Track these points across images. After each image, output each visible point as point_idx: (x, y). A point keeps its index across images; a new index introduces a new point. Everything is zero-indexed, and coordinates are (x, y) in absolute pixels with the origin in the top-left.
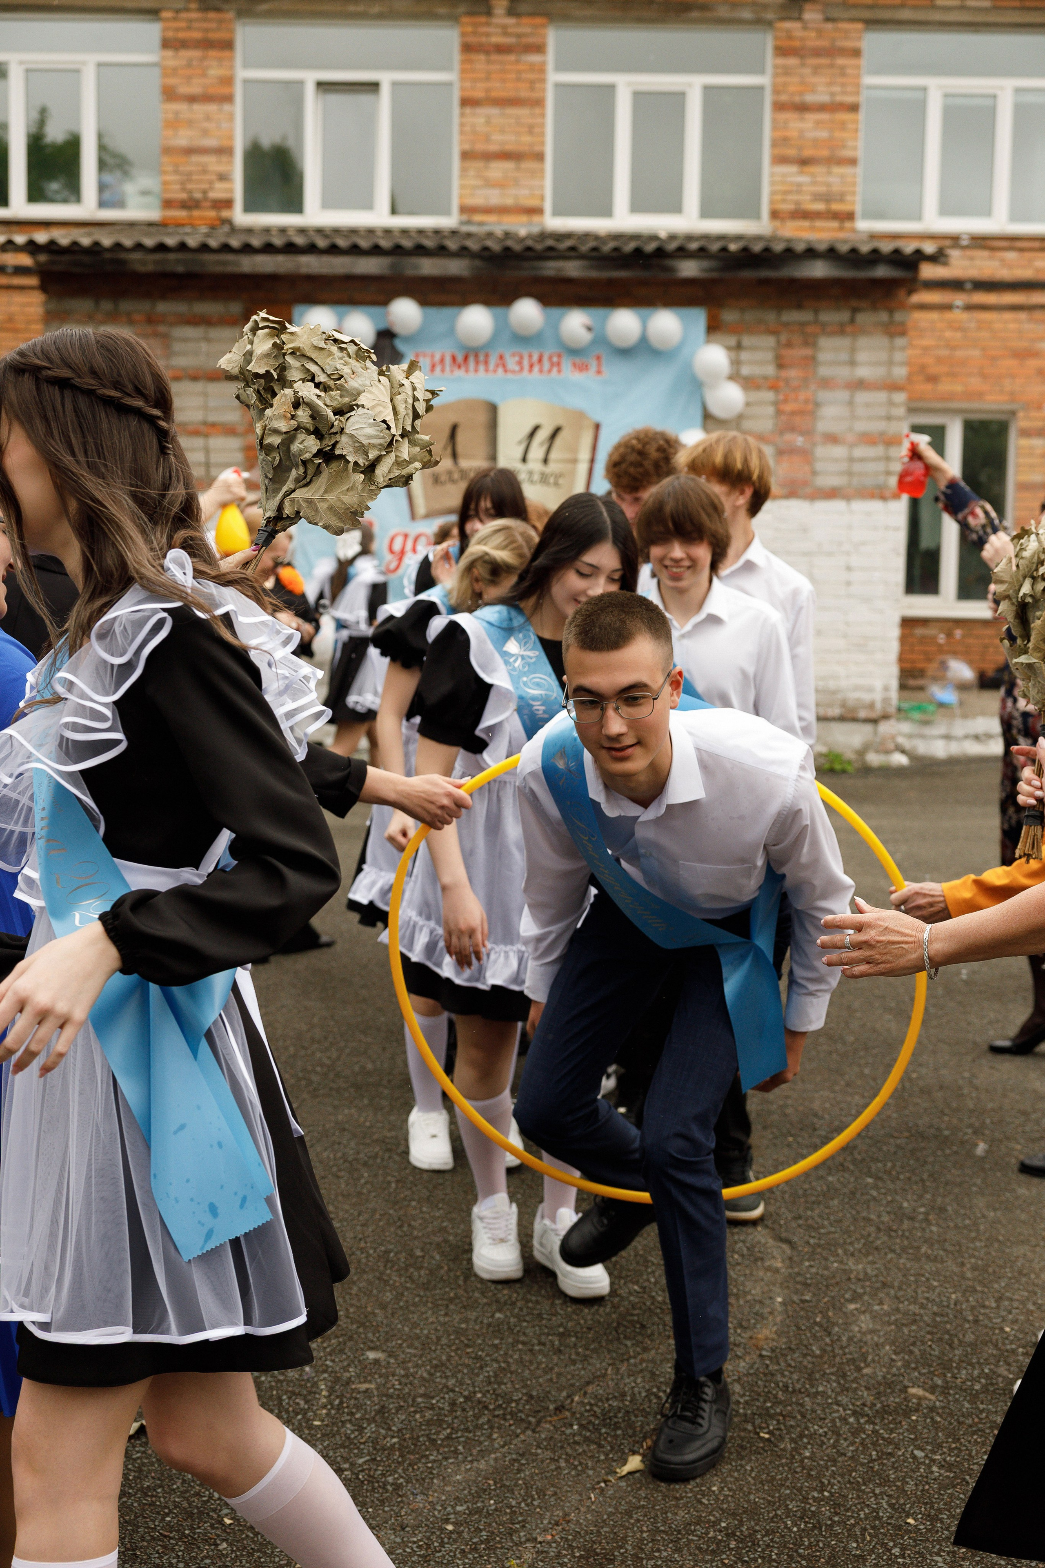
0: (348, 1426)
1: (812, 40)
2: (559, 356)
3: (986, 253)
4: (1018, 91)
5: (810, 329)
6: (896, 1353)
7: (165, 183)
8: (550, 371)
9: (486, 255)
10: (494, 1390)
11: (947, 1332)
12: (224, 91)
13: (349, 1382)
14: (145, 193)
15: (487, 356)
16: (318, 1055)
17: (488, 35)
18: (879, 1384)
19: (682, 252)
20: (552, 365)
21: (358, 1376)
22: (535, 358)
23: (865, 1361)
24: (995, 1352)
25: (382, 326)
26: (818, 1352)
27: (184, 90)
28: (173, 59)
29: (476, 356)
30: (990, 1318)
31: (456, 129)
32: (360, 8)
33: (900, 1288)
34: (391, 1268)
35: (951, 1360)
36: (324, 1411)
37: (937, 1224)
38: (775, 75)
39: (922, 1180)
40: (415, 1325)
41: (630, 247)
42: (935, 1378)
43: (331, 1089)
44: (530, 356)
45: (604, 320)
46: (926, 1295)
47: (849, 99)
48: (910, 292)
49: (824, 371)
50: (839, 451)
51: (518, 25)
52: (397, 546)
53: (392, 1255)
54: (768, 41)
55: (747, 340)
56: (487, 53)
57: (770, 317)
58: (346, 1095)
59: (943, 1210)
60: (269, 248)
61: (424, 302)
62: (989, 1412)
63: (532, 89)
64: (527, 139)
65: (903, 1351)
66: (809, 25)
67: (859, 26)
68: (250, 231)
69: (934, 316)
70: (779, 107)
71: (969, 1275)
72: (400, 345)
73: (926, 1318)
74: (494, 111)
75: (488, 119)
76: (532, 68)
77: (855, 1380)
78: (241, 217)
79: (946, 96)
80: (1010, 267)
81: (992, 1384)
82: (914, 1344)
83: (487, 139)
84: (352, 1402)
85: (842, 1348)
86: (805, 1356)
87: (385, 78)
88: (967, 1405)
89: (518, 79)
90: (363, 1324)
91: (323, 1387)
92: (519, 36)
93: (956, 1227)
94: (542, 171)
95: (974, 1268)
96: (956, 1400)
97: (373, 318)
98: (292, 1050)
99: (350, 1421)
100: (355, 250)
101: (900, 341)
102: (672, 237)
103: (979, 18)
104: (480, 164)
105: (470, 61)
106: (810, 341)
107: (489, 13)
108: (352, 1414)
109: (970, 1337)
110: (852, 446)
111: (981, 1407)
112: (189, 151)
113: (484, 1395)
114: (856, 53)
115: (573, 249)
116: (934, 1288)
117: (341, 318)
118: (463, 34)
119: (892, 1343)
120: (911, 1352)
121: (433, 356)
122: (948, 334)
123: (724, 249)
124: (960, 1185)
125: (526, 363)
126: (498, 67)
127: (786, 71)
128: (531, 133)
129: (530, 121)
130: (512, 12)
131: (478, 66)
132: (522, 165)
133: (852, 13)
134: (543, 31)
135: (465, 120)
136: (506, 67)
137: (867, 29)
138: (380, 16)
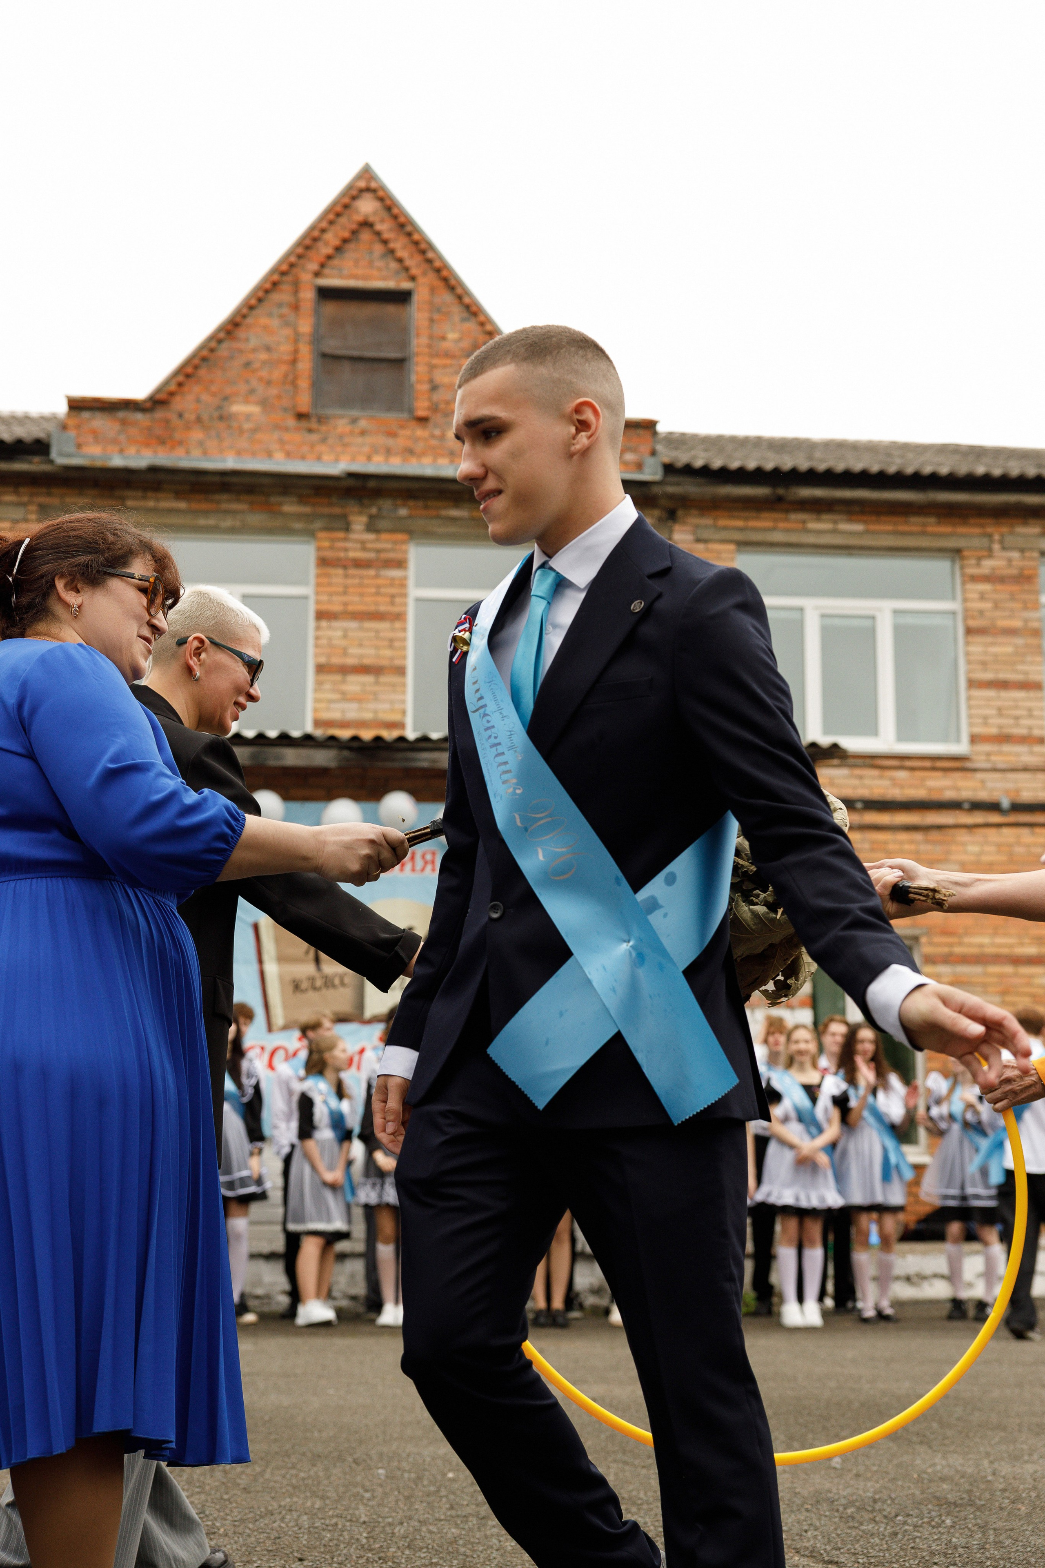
3: (875, 772)
4: (896, 612)
8: (423, 870)
17: (346, 550)
20: (426, 863)
31: (311, 642)
32: (211, 522)
51: (377, 540)
56: (345, 567)
63: (392, 603)
64: (388, 653)
67: (732, 547)
74: (353, 625)
75: (346, 631)
76: (392, 582)
79: (823, 616)
80: (902, 787)
83: (345, 654)
89: (378, 594)
92: (378, 551)
94: (404, 685)
103: (852, 541)
104: (338, 678)
105: (328, 575)
107: (347, 529)
118: (319, 549)
126: (357, 581)
128: (391, 647)
129: (390, 635)
130: (371, 528)
131: (334, 580)
132: (383, 679)
133: (723, 535)
134: (404, 547)
135: (321, 633)
136: (366, 581)
137: (739, 551)
138: (232, 531)
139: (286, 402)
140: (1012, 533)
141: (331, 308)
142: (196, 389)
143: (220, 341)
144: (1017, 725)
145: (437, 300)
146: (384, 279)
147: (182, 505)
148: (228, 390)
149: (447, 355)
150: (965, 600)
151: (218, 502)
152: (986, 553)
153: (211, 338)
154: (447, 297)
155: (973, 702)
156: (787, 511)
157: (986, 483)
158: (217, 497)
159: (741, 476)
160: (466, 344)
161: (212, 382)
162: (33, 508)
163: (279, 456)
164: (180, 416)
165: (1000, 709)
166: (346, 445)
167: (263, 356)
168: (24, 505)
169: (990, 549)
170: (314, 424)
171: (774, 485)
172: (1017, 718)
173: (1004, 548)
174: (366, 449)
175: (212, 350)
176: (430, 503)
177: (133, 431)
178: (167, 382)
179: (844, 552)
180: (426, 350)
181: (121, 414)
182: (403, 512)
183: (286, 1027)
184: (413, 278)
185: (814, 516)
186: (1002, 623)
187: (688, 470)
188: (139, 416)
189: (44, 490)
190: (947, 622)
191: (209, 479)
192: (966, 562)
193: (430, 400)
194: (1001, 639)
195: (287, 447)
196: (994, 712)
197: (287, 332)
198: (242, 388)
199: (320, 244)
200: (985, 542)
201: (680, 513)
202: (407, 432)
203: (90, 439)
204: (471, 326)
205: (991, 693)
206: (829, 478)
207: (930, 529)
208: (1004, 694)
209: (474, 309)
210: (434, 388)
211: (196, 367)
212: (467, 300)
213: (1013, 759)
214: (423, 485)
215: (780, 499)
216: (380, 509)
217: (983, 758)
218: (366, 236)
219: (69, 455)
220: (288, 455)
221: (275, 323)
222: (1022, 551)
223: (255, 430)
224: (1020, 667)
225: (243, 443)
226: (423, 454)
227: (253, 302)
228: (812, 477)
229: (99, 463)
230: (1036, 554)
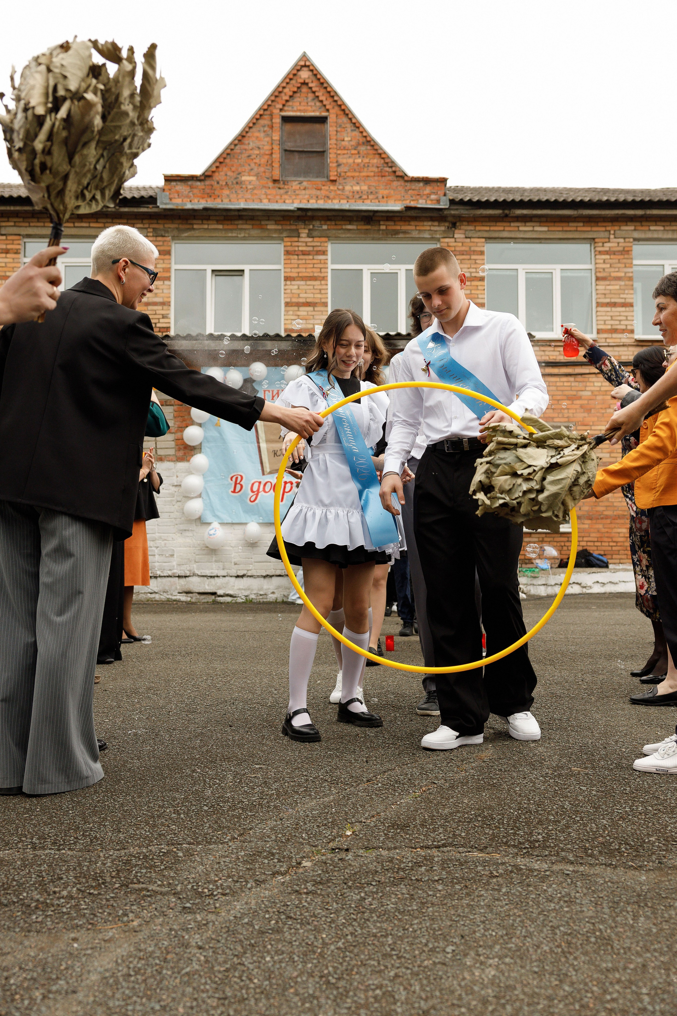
1: (460, 247)
4: (563, 270)
11: (589, 751)
12: (166, 275)
13: (245, 774)
18: (554, 767)
21: (250, 773)
23: (544, 761)
25: (246, 377)
31: (283, 291)
32: (234, 235)
35: (594, 759)
42: (586, 765)
47: (479, 275)
51: (313, 241)
52: (255, 489)
56: (298, 255)
61: (267, 365)
63: (320, 272)
64: (318, 296)
65: (565, 757)
66: (457, 240)
67: (483, 240)
72: (255, 386)
73: (576, 748)
74: (303, 283)
75: (299, 286)
76: (320, 262)
79: (527, 273)
83: (299, 297)
84: (246, 781)
86: (509, 760)
87: (247, 268)
88: (607, 773)
89: (314, 267)
90: (251, 757)
92: (313, 246)
96: (601, 771)
97: (242, 372)
99: (246, 787)
103: (542, 236)
104: (296, 308)
105: (290, 259)
107: (299, 237)
108: (247, 784)
114: (482, 253)
117: (225, 373)
118: (285, 246)
121: (273, 391)
126: (304, 261)
128: (320, 293)
129: (320, 287)
130: (309, 236)
131: (293, 261)
132: (316, 309)
133: (479, 234)
134: (326, 244)
135: (287, 287)
136: (308, 262)
137: (487, 242)
138: (244, 238)
139: (268, 175)
140: (620, 230)
141: (288, 127)
142: (225, 169)
143: (236, 145)
144: (620, 324)
145: (340, 121)
146: (314, 111)
147: (220, 227)
148: (240, 170)
149: (345, 149)
150: (596, 264)
151: (237, 225)
152: (607, 240)
153: (231, 144)
154: (345, 119)
155: (598, 314)
156: (510, 222)
157: (608, 205)
158: (236, 222)
159: (487, 204)
160: (353, 143)
161: (233, 166)
162: (149, 230)
163: (265, 201)
164: (218, 183)
165: (611, 316)
166: (298, 195)
167: (257, 152)
168: (146, 228)
169: (609, 238)
170: (281, 185)
171: (503, 209)
172: (620, 321)
173: (615, 238)
174: (307, 196)
175: (232, 150)
176: (337, 223)
177: (195, 191)
178: (211, 166)
179: (538, 241)
180: (335, 146)
181: (190, 183)
182: (325, 227)
183: (270, 473)
184: (328, 110)
185: (523, 224)
186: (614, 274)
187: (462, 202)
188: (198, 183)
189: (155, 221)
190: (588, 274)
191: (233, 213)
192: (596, 245)
193: (337, 171)
194: (613, 282)
195: (269, 197)
196: (609, 318)
197: (268, 139)
198: (247, 168)
199: (283, 94)
200: (606, 234)
201: (458, 224)
202: (327, 188)
203: (176, 195)
204: (356, 133)
205: (608, 309)
206: (531, 204)
207: (579, 229)
208: (614, 309)
209: (357, 125)
210: (339, 165)
211: (225, 158)
212: (354, 121)
213: (618, 340)
214: (334, 213)
215: (507, 216)
216: (314, 226)
217: (604, 340)
218: (304, 89)
219: (166, 204)
220: (269, 200)
221: (262, 135)
222: (624, 238)
223: (253, 189)
224: (622, 296)
225: (248, 196)
226: (334, 198)
227: (251, 125)
228: (522, 204)
229: (180, 207)
230: (631, 240)
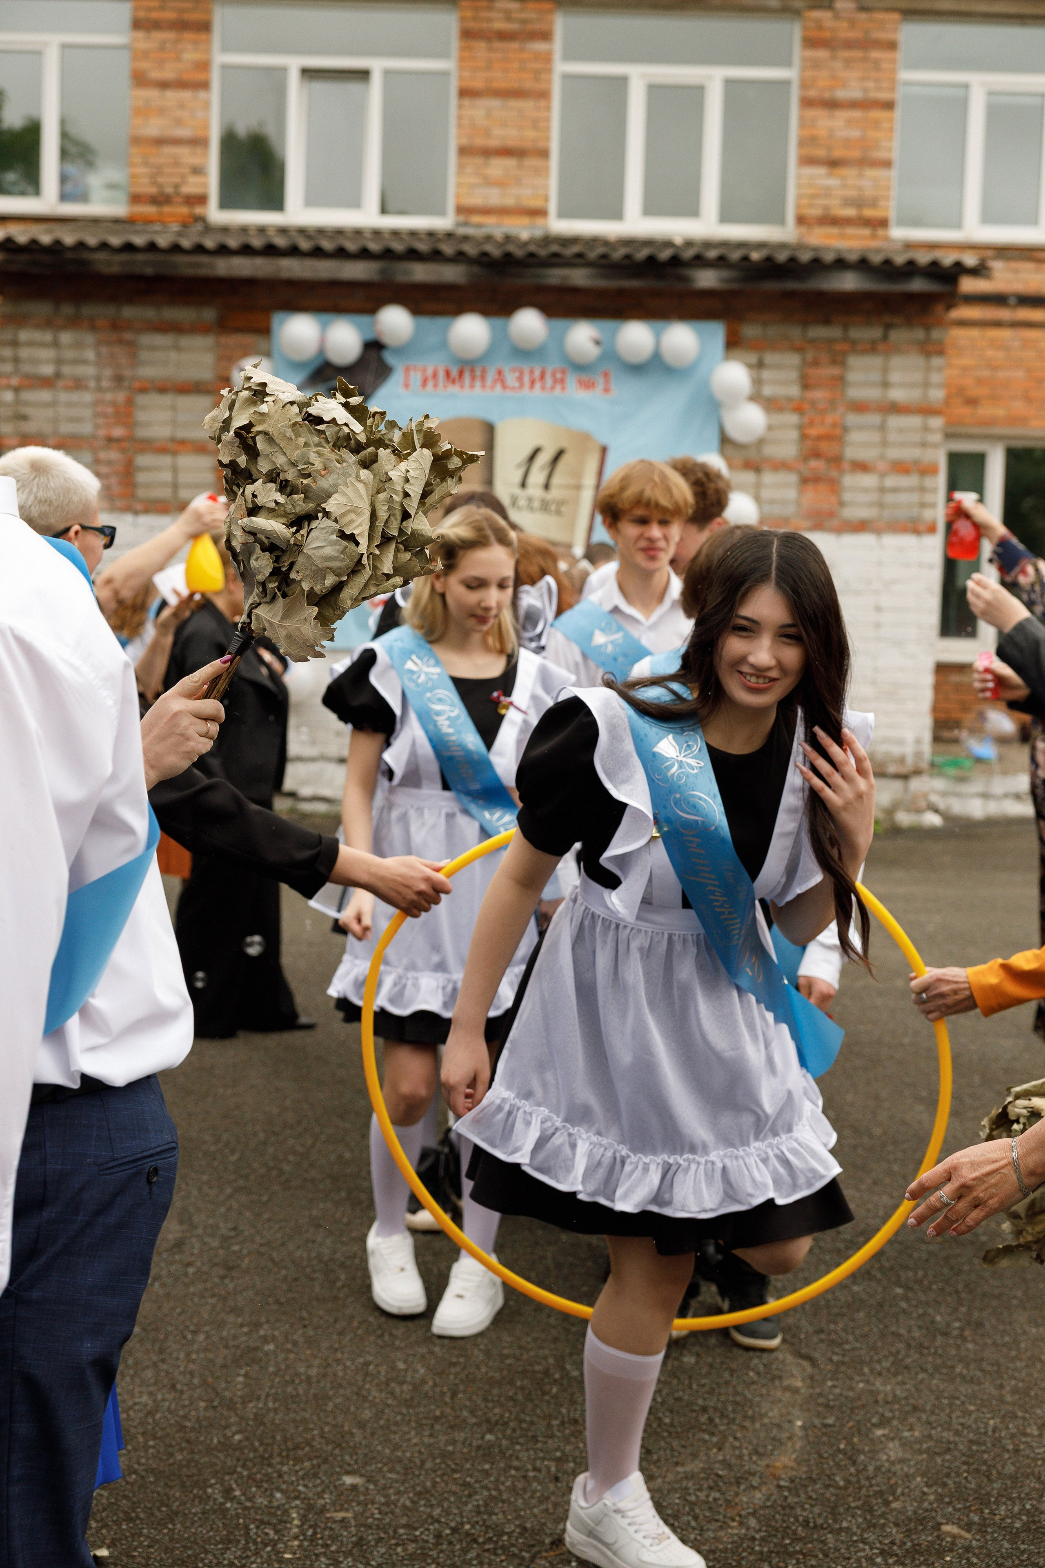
0: (323, 1559)
1: (844, 31)
2: (563, 372)
3: (1031, 266)
5: (838, 347)
6: (928, 1486)
7: (134, 176)
8: (553, 388)
9: (484, 261)
10: (484, 1521)
11: (985, 1462)
12: (200, 77)
13: (323, 1510)
14: (111, 186)
15: (484, 371)
16: (291, 1142)
17: (489, 20)
18: (910, 1520)
19: (699, 261)
20: (555, 381)
21: (334, 1503)
22: (537, 373)
23: (894, 1494)
24: (1037, 1486)
25: (370, 336)
26: (842, 1483)
27: (156, 74)
28: (145, 41)
29: (472, 371)
30: (1032, 1448)
31: (453, 121)
33: (933, 1413)
34: (370, 1382)
35: (988, 1494)
36: (296, 1543)
37: (974, 1341)
38: (803, 69)
39: (957, 1292)
40: (397, 1447)
41: (643, 254)
42: (972, 1515)
43: (305, 1180)
44: (532, 372)
45: (614, 334)
46: (962, 1420)
47: (884, 96)
48: (949, 307)
49: (854, 393)
50: (868, 480)
51: (524, 10)
53: (371, 1367)
54: (796, 31)
55: (770, 358)
56: (488, 39)
57: (795, 332)
58: (321, 1187)
59: (979, 1325)
60: (246, 250)
61: (416, 310)
62: (1031, 1553)
63: (537, 79)
64: (531, 134)
65: (935, 1483)
66: (841, 15)
67: (896, 16)
68: (225, 230)
69: (974, 333)
70: (807, 103)
71: (1008, 1398)
72: (389, 357)
73: (961, 1447)
74: (495, 103)
75: (489, 111)
76: (537, 56)
77: (883, 1515)
78: (216, 215)
81: (1034, 1522)
82: (948, 1475)
83: (487, 133)
84: (327, 1533)
85: (868, 1478)
86: (827, 1487)
87: (377, 66)
88: (1006, 1545)
89: (522, 69)
90: (339, 1445)
91: (294, 1515)
92: (524, 21)
93: (995, 1344)
94: (547, 169)
95: (1015, 1391)
96: (994, 1540)
97: (360, 328)
98: (261, 1136)
99: (324, 1554)
100: (341, 253)
101: (936, 361)
102: (689, 244)
104: (482, 160)
105: (470, 49)
106: (838, 359)
108: (326, 1546)
109: (1010, 1469)
110: (883, 475)
111: (1023, 1547)
112: (160, 142)
113: (473, 1527)
114: (892, 46)
115: (580, 255)
116: (970, 1413)
117: (324, 327)
118: (463, 19)
119: (923, 1475)
120: (945, 1485)
121: (424, 370)
122: (990, 353)
123: (746, 259)
124: (999, 1297)
125: (527, 379)
126: (500, 55)
127: (815, 65)
128: (535, 127)
129: (534, 114)
131: (478, 54)
132: (527, 162)
134: (550, 17)
135: (463, 112)
136: (510, 55)
137: (904, 20)
